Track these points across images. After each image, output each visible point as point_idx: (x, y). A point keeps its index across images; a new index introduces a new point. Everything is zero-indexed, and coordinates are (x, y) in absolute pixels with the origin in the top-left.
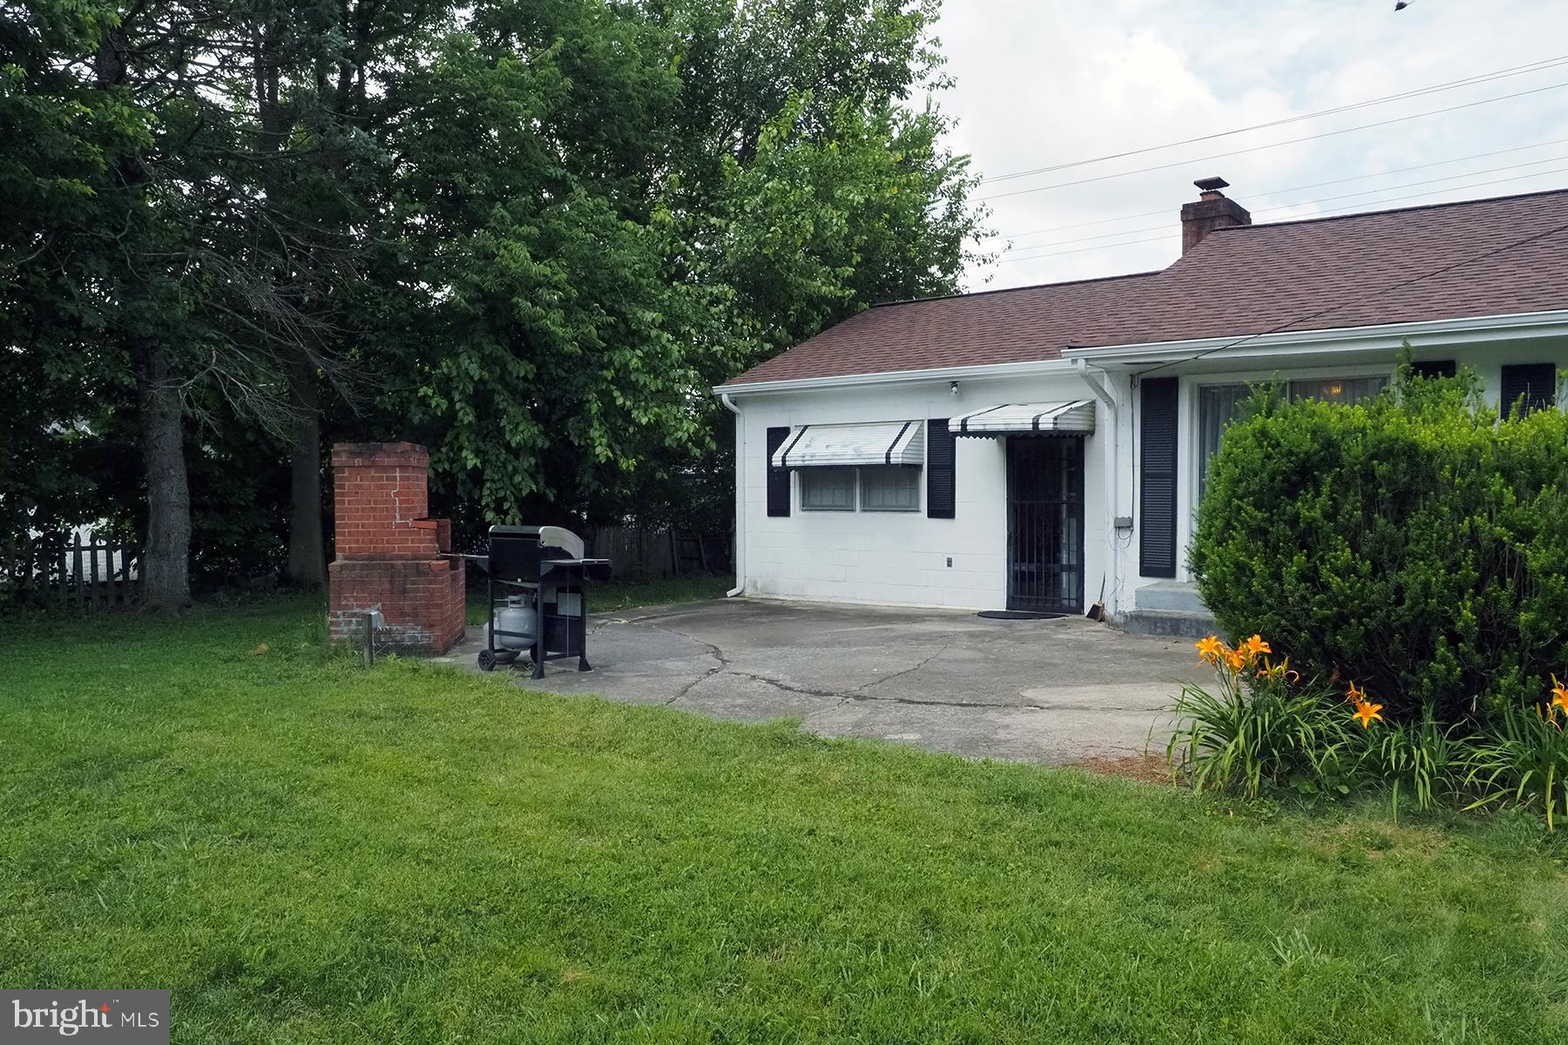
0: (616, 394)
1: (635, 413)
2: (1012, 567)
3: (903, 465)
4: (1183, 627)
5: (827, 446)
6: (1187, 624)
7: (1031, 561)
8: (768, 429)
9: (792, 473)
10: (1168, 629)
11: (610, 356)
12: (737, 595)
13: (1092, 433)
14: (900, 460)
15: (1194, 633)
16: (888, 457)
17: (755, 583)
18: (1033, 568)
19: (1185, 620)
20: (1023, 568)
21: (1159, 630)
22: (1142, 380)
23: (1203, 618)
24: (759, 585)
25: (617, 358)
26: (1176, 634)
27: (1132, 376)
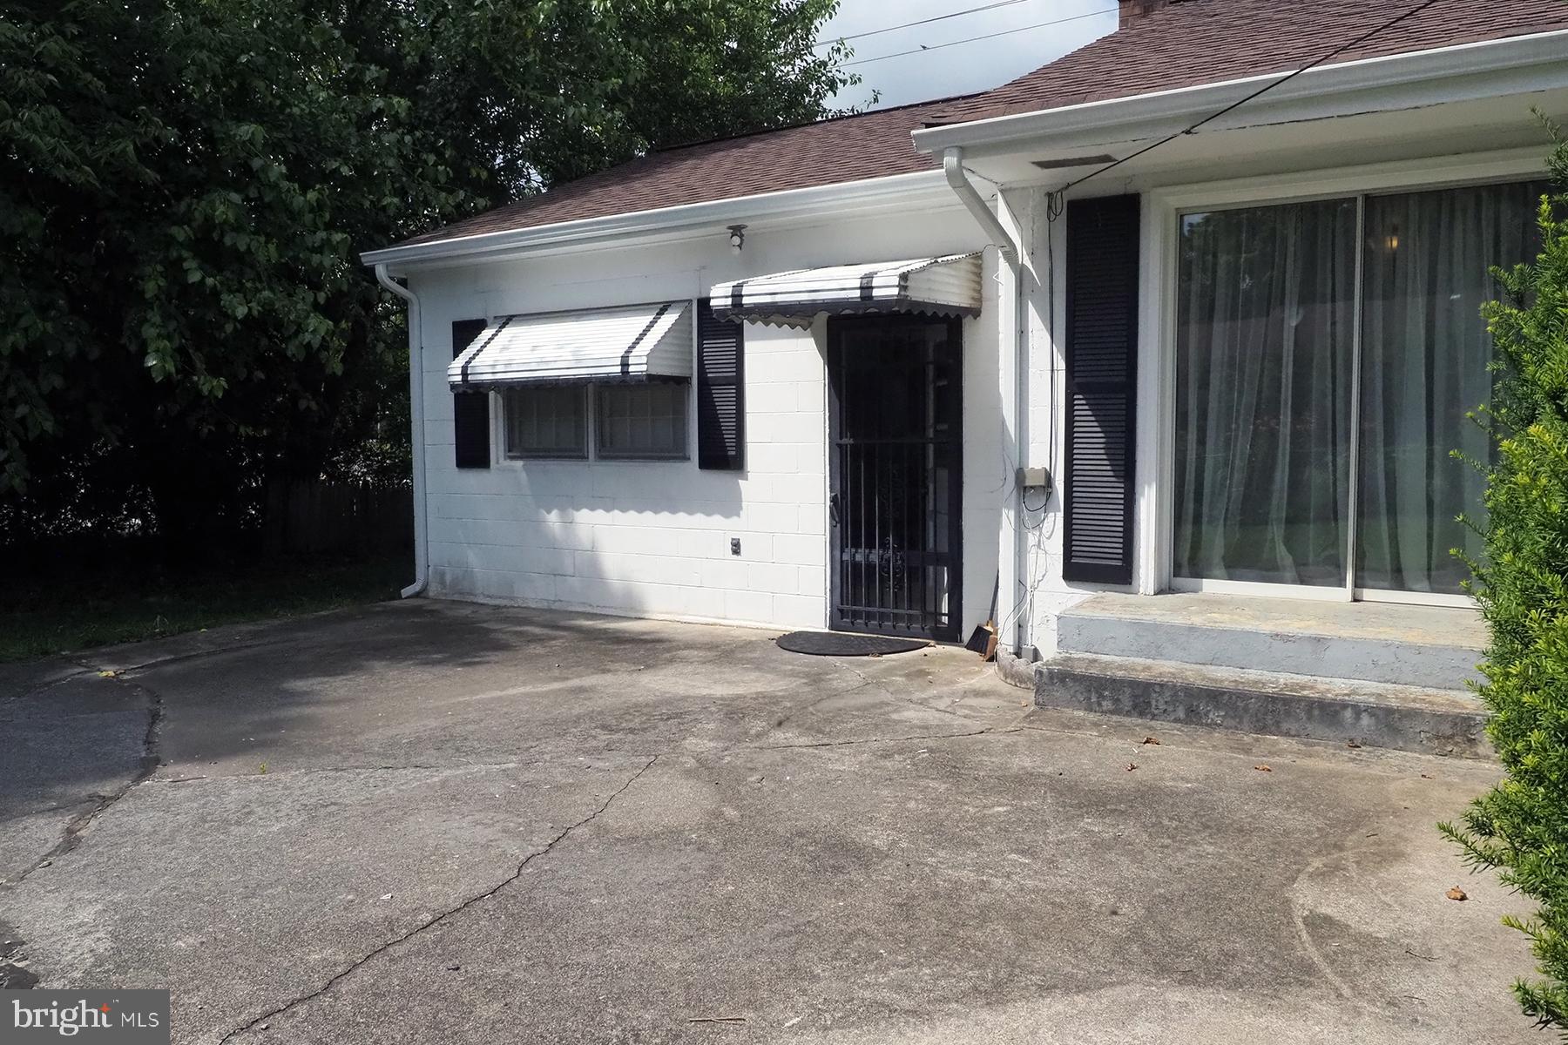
0: (190, 264)
1: (226, 298)
2: (838, 553)
3: (651, 377)
4: (1157, 702)
5: (534, 348)
6: (1168, 694)
7: (870, 545)
8: (455, 324)
9: (492, 394)
10: (1127, 703)
11: (189, 206)
12: (417, 595)
13: (975, 313)
14: (644, 368)
15: (1181, 714)
16: (625, 364)
17: (443, 575)
18: (875, 557)
19: (1161, 685)
20: (859, 558)
21: (1107, 705)
22: (1070, 203)
23: (1199, 683)
24: (448, 578)
25: (200, 210)
26: (1141, 714)
27: (1050, 195)
